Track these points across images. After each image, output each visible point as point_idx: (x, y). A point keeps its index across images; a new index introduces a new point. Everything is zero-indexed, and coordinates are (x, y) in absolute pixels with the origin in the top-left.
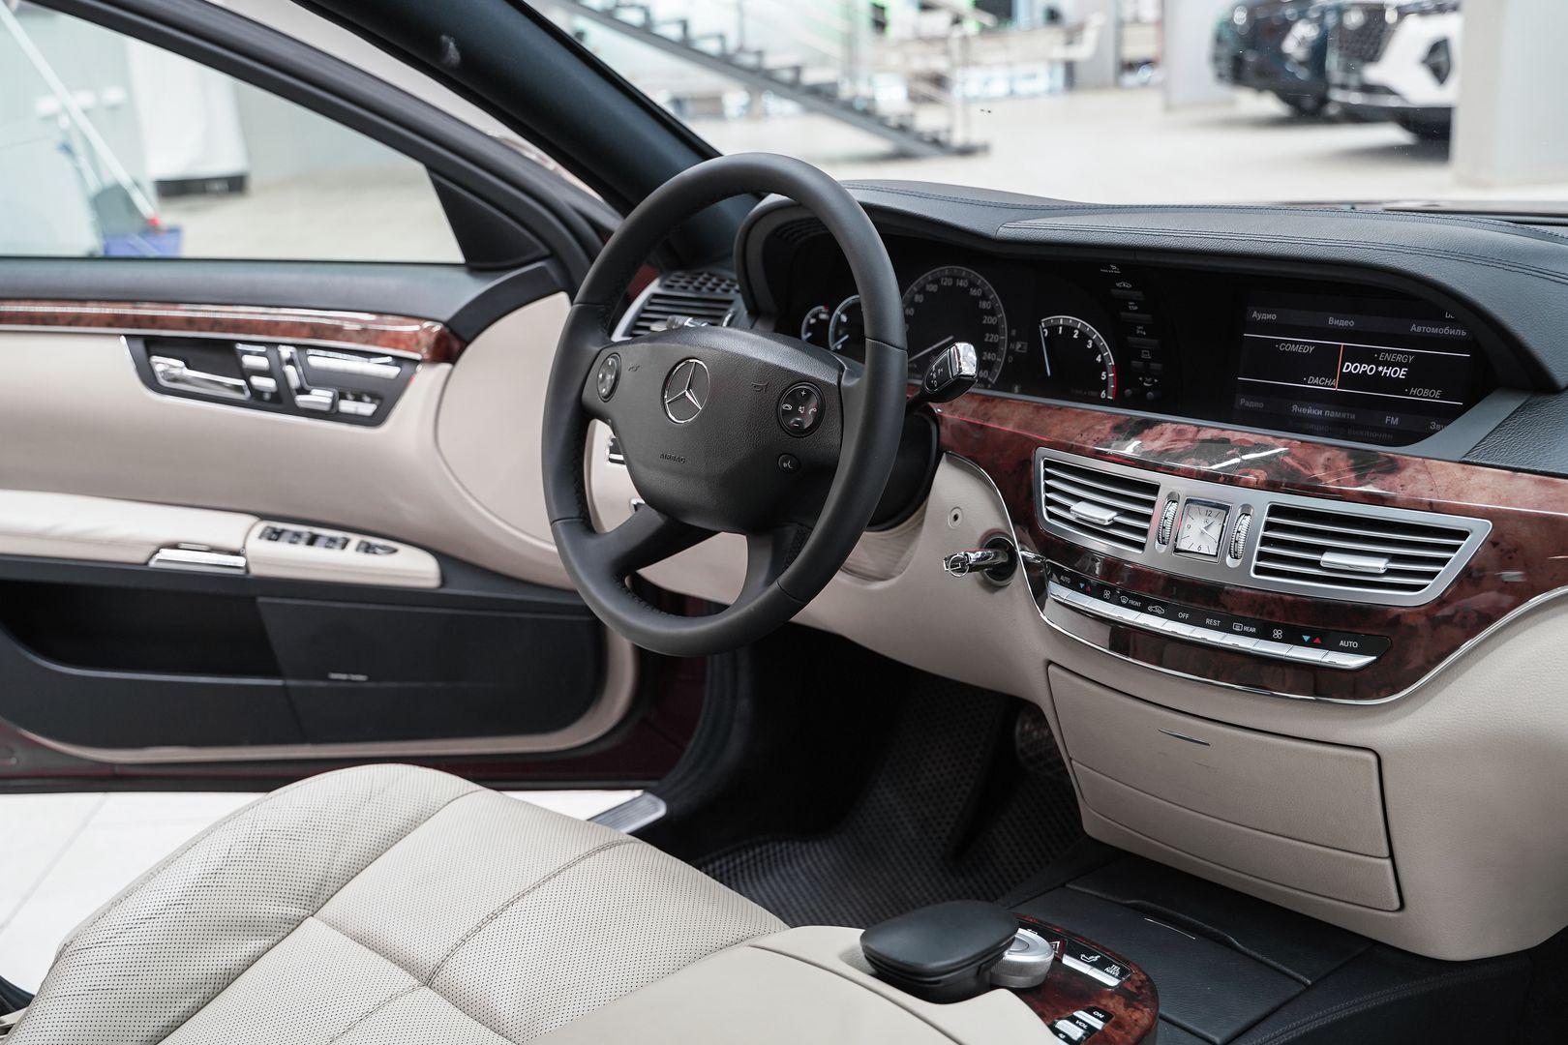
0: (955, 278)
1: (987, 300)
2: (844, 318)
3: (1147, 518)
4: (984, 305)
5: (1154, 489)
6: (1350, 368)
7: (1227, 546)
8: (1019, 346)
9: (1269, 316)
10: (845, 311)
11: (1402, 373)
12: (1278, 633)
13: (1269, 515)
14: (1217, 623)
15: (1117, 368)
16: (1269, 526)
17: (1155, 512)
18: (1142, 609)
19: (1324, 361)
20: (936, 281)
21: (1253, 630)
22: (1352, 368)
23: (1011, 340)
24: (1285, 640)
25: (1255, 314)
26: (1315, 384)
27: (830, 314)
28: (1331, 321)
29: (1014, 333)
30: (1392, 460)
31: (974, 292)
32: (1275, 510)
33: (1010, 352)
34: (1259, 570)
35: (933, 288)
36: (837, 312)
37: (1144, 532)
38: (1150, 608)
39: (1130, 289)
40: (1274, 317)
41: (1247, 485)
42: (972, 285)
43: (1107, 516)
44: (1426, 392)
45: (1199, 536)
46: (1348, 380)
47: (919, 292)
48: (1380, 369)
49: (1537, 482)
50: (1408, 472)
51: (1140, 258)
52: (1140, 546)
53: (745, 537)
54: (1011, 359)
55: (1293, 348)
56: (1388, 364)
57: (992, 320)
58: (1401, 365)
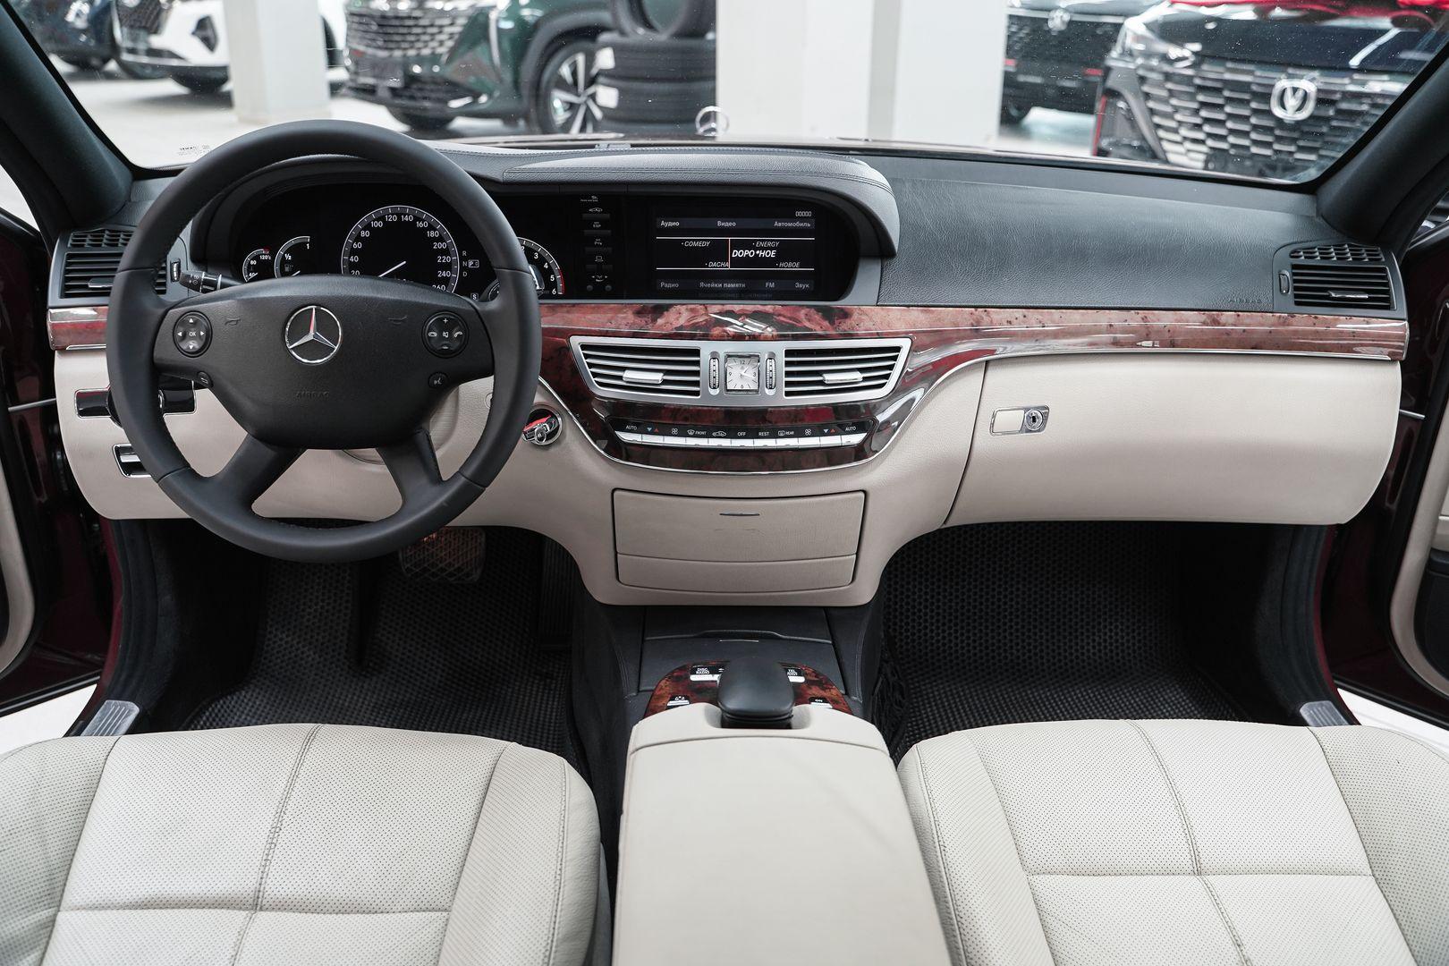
0: (399, 215)
1: (435, 230)
2: (288, 257)
3: (697, 373)
4: (432, 234)
5: (696, 352)
6: (737, 253)
7: (764, 380)
8: (471, 263)
9: (674, 224)
10: (288, 251)
11: (772, 254)
12: (808, 432)
13: (786, 356)
14: (767, 434)
15: (562, 271)
16: (788, 364)
17: (703, 368)
18: (709, 436)
19: (719, 252)
20: (381, 218)
21: (792, 433)
22: (738, 254)
23: (462, 259)
24: (813, 435)
25: (663, 223)
26: (713, 266)
27: (273, 255)
28: (719, 223)
29: (464, 253)
30: (842, 310)
31: (420, 225)
32: (789, 353)
33: (463, 269)
34: (788, 394)
35: (380, 224)
36: (280, 252)
37: (697, 383)
38: (714, 434)
39: (601, 213)
40: (677, 224)
41: (766, 339)
42: (417, 219)
43: (659, 377)
44: (790, 264)
45: (741, 378)
46: (736, 262)
47: (364, 229)
48: (758, 252)
49: (922, 311)
50: (855, 316)
51: (615, 190)
52: (697, 393)
53: (374, 449)
54: (465, 274)
55: (695, 244)
56: (763, 249)
57: (442, 246)
58: (771, 249)
